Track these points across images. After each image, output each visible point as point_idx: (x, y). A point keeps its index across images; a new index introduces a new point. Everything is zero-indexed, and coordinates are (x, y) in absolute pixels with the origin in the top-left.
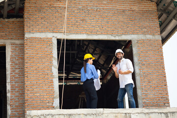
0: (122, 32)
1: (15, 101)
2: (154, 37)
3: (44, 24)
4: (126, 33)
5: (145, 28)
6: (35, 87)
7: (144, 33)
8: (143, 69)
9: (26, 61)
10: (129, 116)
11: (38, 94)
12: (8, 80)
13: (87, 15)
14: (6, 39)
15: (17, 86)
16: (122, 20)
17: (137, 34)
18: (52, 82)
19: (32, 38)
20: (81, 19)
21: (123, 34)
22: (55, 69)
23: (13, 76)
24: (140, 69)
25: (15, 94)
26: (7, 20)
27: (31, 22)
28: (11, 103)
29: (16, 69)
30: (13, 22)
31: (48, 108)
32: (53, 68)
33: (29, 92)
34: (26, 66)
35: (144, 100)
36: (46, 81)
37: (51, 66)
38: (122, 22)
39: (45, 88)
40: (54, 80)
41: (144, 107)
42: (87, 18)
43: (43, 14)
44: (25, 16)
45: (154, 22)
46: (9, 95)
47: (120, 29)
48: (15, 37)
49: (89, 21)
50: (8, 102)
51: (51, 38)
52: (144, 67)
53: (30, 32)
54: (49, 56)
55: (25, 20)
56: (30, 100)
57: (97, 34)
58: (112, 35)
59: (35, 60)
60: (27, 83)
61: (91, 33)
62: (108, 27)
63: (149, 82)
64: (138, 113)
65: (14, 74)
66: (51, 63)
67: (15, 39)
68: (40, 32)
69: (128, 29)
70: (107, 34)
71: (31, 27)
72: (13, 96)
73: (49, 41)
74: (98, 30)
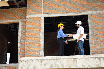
0: (82, 10)
1: (22, 52)
2: (102, 12)
3: (37, 9)
4: (84, 11)
5: (97, 7)
6: (30, 44)
7: (96, 10)
8: (94, 32)
9: (26, 31)
10: (76, 60)
11: (32, 48)
12: (19, 41)
13: (62, 2)
14: (19, 19)
15: (23, 44)
16: (83, 3)
17: (91, 11)
18: (40, 41)
19: (30, 18)
20: (58, 5)
21: (82, 11)
22: (42, 34)
23: (22, 39)
24: (92, 32)
25: (22, 48)
26: (20, 9)
27: (30, 9)
28: (20, 54)
29: (23, 35)
30: (23, 9)
31: (37, 56)
32: (41, 34)
33: (27, 47)
34: (26, 33)
35: (93, 50)
36: (37, 41)
37: (40, 33)
38: (83, 4)
39: (36, 45)
40: (41, 40)
41: (93, 54)
42: (61, 4)
43: (37, 4)
44: (27, 6)
45: (103, 3)
46: (19, 49)
47: (81, 9)
48: (23, 17)
49: (62, 6)
50: (19, 53)
51: (41, 17)
52: (94, 30)
53: (29, 14)
54: (39, 27)
55: (27, 8)
56: (28, 52)
57: (67, 13)
58: (76, 12)
59: (31, 29)
60: (26, 43)
61: (64, 12)
62: (74, 8)
63: (97, 39)
64: (82, 58)
65: (22, 38)
66: (40, 31)
67: (24, 19)
68: (34, 14)
69: (86, 8)
70: (73, 12)
71: (30, 12)
72: (22, 49)
73: (39, 19)
74: (67, 10)
